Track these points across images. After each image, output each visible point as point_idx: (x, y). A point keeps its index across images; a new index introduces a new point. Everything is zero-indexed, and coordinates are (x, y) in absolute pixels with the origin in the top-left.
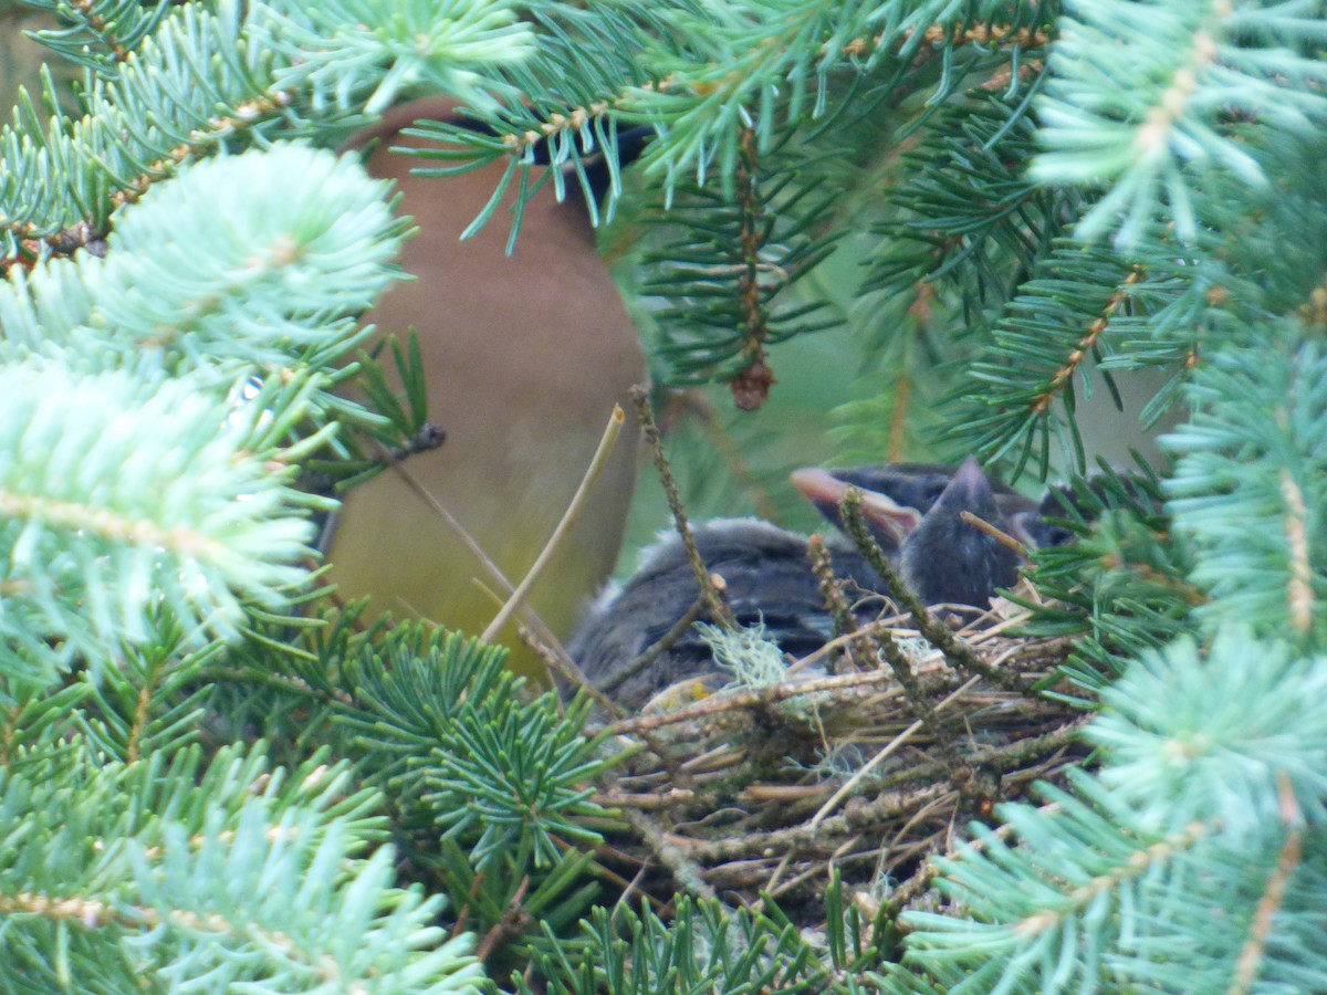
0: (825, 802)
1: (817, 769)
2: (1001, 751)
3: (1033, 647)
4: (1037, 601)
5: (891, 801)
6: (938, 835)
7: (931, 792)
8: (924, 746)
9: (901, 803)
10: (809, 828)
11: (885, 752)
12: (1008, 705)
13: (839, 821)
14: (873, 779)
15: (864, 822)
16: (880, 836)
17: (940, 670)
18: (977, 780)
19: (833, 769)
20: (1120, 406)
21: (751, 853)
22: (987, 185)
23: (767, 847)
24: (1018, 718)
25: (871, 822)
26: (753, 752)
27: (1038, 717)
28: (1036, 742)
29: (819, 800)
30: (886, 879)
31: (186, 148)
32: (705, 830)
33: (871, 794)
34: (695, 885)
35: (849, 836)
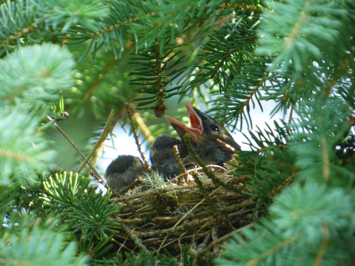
0: (177, 222)
1: (175, 212)
2: (228, 208)
3: (236, 178)
4: (237, 165)
5: (196, 221)
6: (209, 231)
7: (208, 219)
8: (205, 205)
9: (199, 222)
10: (173, 228)
11: (194, 207)
12: (229, 194)
13: (181, 227)
14: (191, 215)
15: (189, 227)
16: (193, 231)
17: (210, 184)
18: (221, 216)
19: (179, 212)
20: (262, 110)
21: (156, 236)
22: (224, 47)
23: (161, 234)
24: (231, 198)
25: (190, 227)
26: (157, 207)
27: (237, 197)
28: (238, 205)
29: (175, 221)
30: (195, 243)
31: (8, 40)
32: (143, 229)
33: (190, 219)
34: (140, 245)
35: (184, 231)
